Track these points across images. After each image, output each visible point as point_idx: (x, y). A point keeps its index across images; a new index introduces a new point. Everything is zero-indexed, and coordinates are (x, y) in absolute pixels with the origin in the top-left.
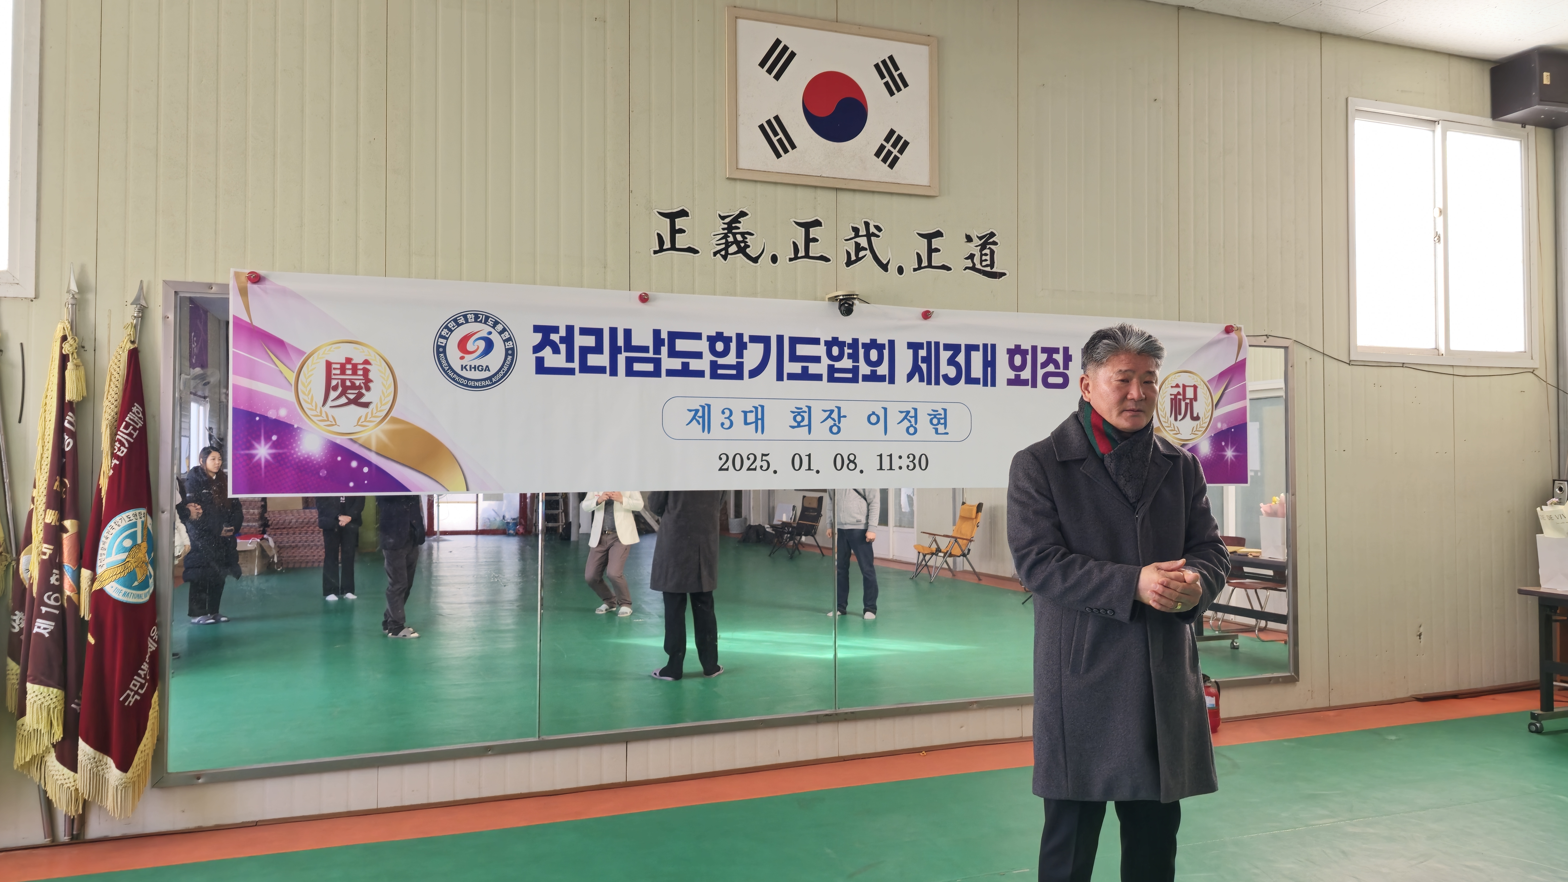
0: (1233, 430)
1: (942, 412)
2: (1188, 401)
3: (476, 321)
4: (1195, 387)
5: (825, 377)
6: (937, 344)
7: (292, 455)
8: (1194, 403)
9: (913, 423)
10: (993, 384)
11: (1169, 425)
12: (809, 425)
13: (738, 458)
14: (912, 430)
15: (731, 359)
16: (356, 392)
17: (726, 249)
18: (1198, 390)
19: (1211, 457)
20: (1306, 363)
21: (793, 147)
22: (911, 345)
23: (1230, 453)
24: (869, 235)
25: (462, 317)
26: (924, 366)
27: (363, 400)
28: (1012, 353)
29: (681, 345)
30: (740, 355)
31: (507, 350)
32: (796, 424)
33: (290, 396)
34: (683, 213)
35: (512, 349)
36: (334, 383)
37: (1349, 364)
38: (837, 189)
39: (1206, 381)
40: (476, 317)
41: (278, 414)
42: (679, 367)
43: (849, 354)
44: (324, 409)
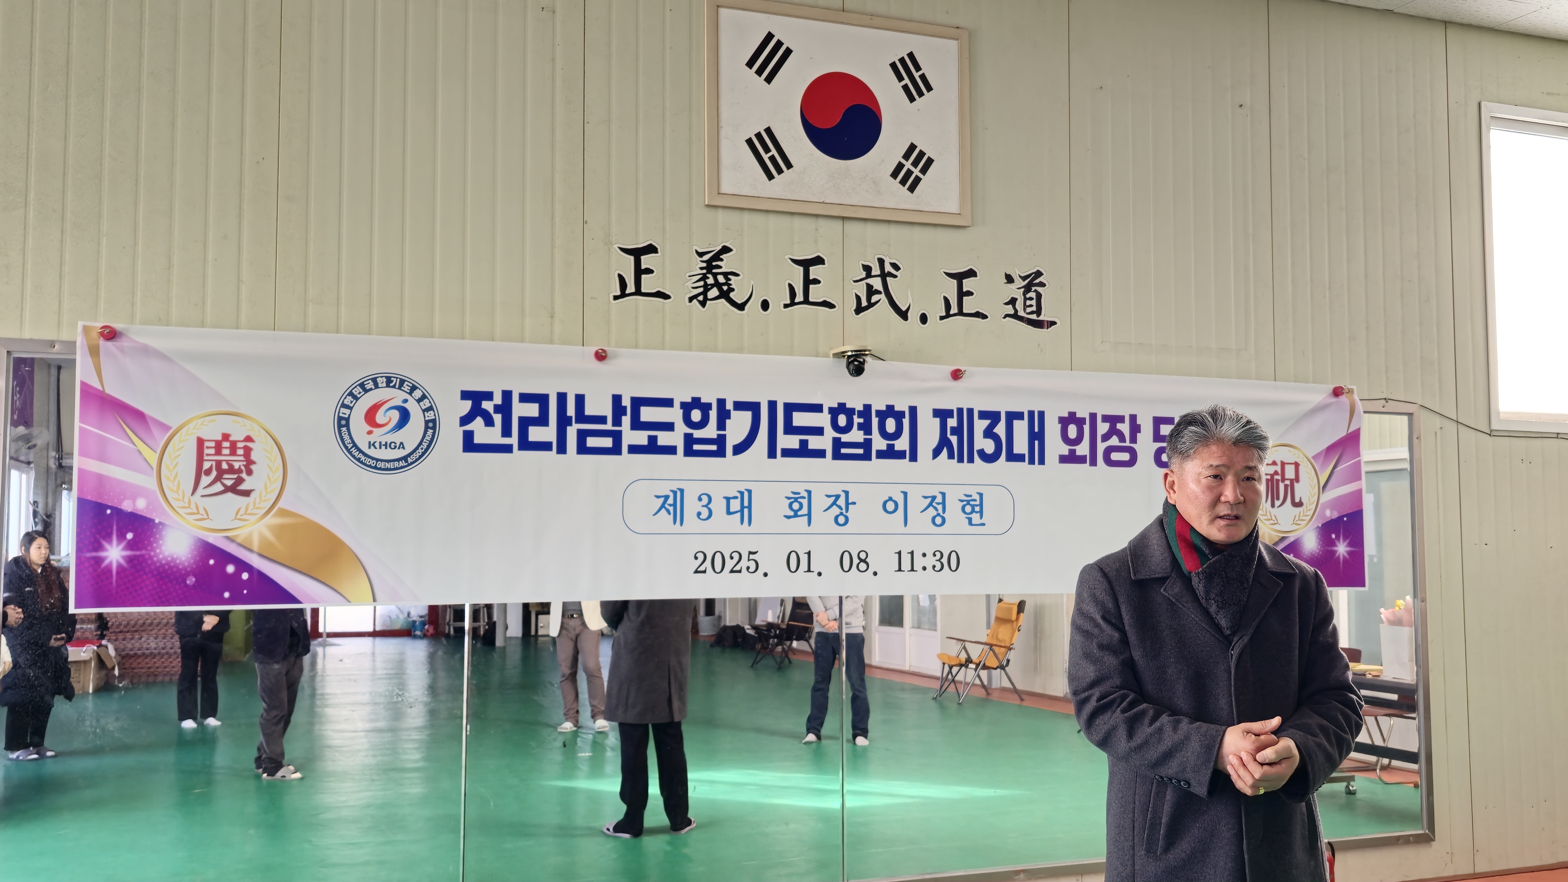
0: (1345, 519)
1: (977, 497)
2: (1288, 482)
3: (388, 386)
4: (1297, 465)
5: (829, 453)
6: (970, 411)
7: (151, 558)
8: (1296, 485)
9: (940, 511)
10: (1042, 462)
11: (1265, 513)
12: (809, 515)
13: (718, 558)
14: (938, 520)
15: (710, 431)
16: (235, 476)
17: (704, 293)
18: (1301, 468)
19: (1318, 554)
20: (1436, 433)
21: (789, 166)
22: (937, 413)
23: (1342, 549)
24: (884, 276)
25: (370, 381)
26: (954, 439)
27: (243, 487)
28: (1065, 422)
29: (648, 414)
30: (721, 426)
31: (427, 422)
32: (792, 513)
33: (150, 483)
34: (651, 249)
35: (434, 421)
36: (206, 465)
37: (1490, 435)
38: (844, 218)
39: (1310, 457)
40: (389, 380)
41: (134, 506)
42: (645, 442)
43: (859, 424)
44: (193, 499)
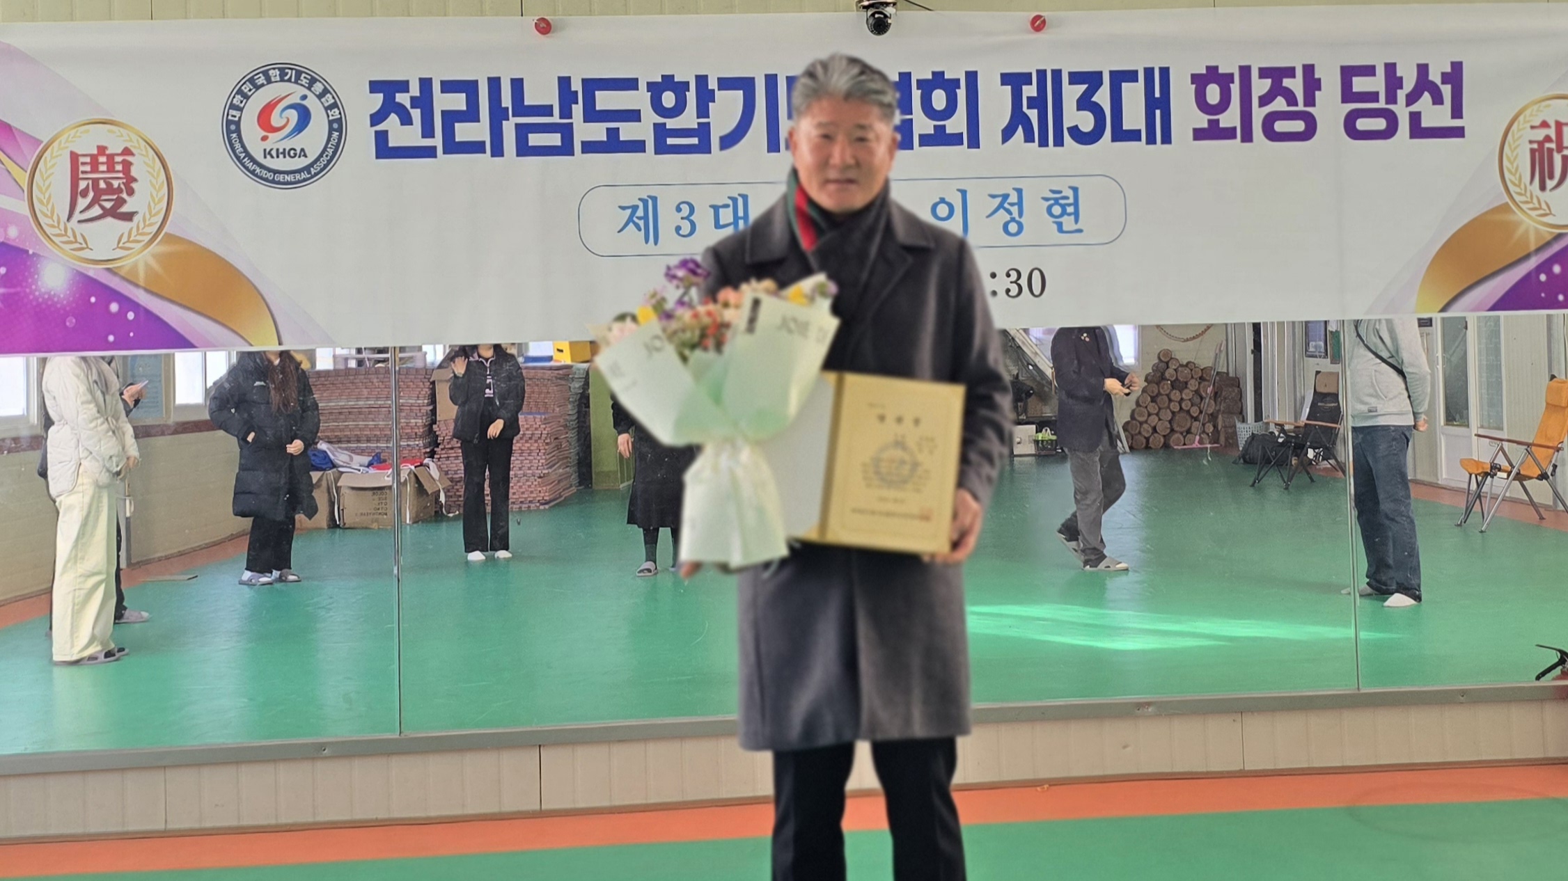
1: (1070, 193)
3: (282, 80)
6: (1057, 74)
7: (27, 295)
9: (1016, 215)
10: (1167, 139)
11: (1529, 200)
14: (1013, 228)
16: (115, 197)
22: (1006, 79)
25: (261, 75)
26: (1033, 115)
27: (124, 209)
28: (1200, 82)
29: (605, 100)
30: (703, 111)
31: (331, 122)
33: (21, 207)
35: (339, 121)
36: (82, 185)
40: (283, 73)
41: (5, 236)
42: (603, 137)
44: (69, 225)
